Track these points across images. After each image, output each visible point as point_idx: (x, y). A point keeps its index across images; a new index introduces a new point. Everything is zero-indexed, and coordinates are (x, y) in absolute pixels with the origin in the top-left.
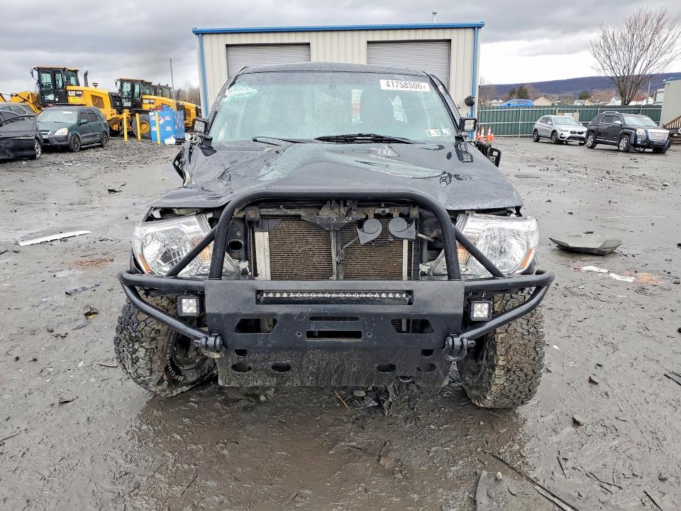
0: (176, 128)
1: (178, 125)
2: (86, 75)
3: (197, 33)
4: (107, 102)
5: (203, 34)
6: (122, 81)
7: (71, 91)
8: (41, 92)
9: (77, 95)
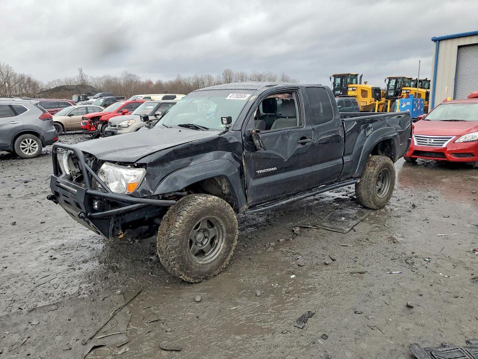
0: (414, 110)
1: (417, 108)
2: (361, 77)
3: (435, 40)
4: (370, 94)
5: (439, 41)
6: (390, 79)
7: (350, 87)
8: (334, 89)
9: (353, 90)
